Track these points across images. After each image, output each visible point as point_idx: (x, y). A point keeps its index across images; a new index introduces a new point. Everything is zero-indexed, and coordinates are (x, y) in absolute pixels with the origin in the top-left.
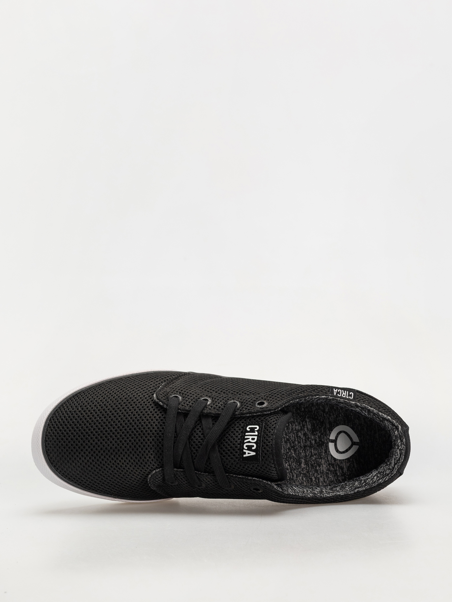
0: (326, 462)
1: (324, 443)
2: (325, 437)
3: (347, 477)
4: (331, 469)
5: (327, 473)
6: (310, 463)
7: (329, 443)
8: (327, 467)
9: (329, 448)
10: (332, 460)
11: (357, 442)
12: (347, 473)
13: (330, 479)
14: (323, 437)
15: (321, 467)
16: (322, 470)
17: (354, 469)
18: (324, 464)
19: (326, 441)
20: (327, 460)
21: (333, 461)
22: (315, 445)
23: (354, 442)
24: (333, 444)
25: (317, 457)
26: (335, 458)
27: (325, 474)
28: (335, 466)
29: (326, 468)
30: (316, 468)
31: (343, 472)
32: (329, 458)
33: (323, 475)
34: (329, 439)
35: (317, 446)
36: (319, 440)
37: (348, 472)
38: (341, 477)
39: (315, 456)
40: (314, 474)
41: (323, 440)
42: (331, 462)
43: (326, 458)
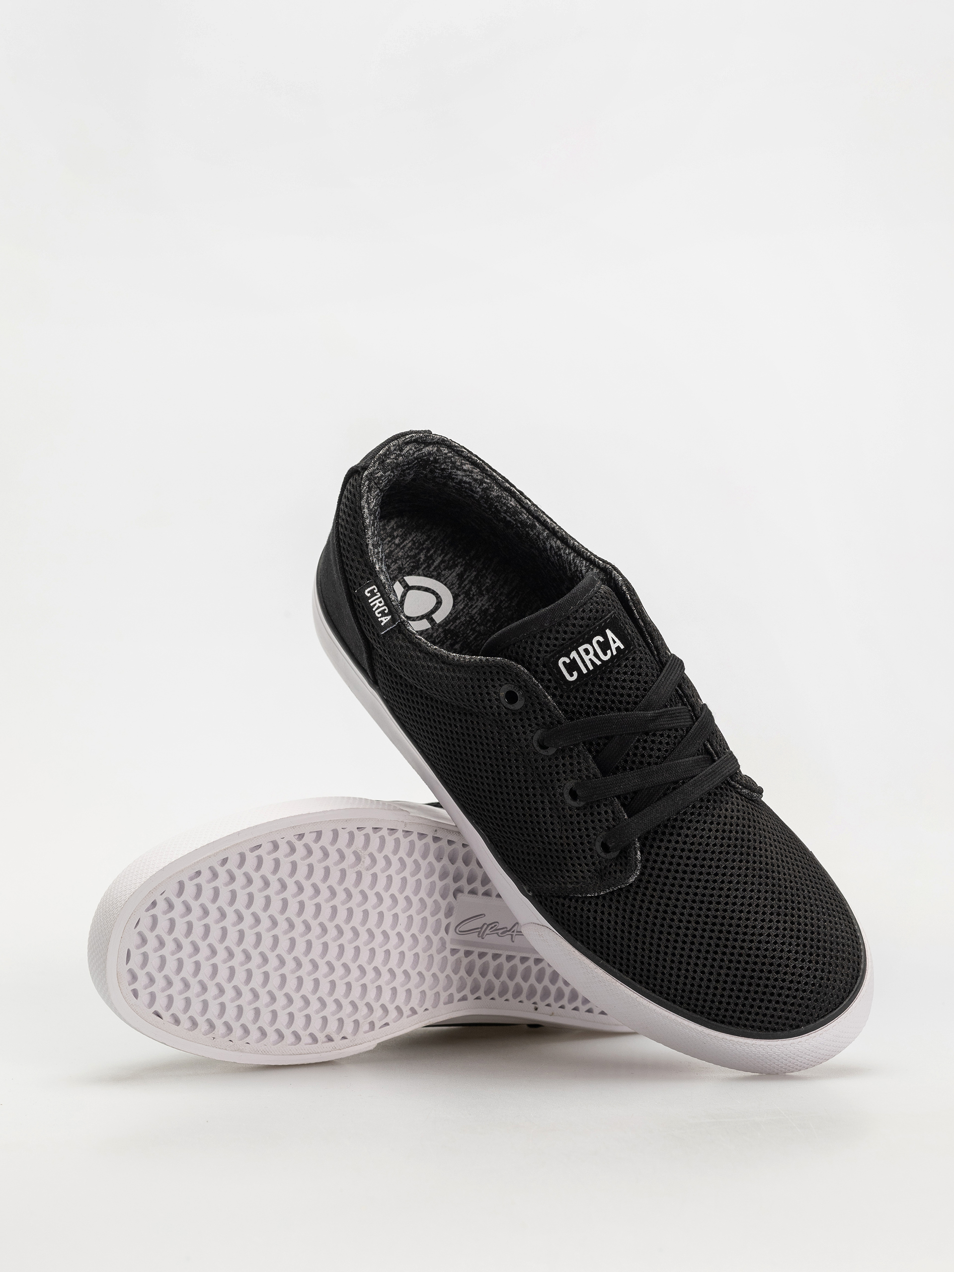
0: (472, 605)
1: (445, 631)
2: (435, 635)
3: (467, 558)
4: (476, 591)
5: (488, 592)
6: (493, 628)
7: (438, 622)
8: (478, 600)
9: (445, 619)
10: (461, 601)
11: (400, 583)
12: (462, 562)
13: (493, 578)
14: (437, 639)
15: (486, 606)
16: (489, 601)
17: (446, 558)
18: (476, 606)
19: (440, 630)
20: (467, 608)
21: (460, 598)
22: (460, 641)
23: (404, 588)
24: (434, 616)
25: (476, 625)
26: (453, 597)
27: (492, 593)
28: (466, 588)
29: (480, 599)
30: (493, 613)
31: (465, 570)
32: (460, 607)
33: (497, 593)
34: (432, 628)
35: (458, 637)
36: (447, 641)
37: (459, 563)
38: (476, 567)
39: (478, 629)
40: (506, 608)
41: (442, 635)
42: (464, 599)
43: (465, 610)
